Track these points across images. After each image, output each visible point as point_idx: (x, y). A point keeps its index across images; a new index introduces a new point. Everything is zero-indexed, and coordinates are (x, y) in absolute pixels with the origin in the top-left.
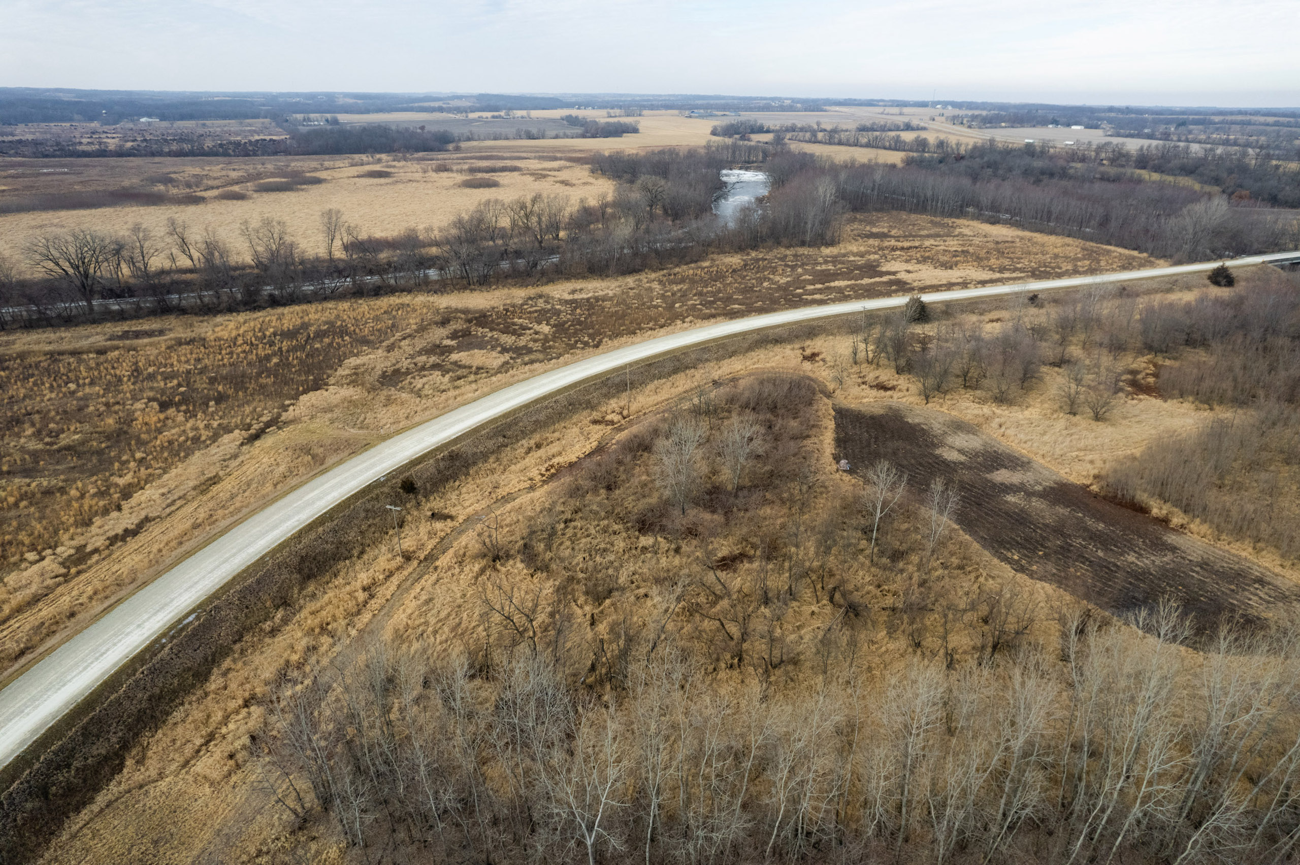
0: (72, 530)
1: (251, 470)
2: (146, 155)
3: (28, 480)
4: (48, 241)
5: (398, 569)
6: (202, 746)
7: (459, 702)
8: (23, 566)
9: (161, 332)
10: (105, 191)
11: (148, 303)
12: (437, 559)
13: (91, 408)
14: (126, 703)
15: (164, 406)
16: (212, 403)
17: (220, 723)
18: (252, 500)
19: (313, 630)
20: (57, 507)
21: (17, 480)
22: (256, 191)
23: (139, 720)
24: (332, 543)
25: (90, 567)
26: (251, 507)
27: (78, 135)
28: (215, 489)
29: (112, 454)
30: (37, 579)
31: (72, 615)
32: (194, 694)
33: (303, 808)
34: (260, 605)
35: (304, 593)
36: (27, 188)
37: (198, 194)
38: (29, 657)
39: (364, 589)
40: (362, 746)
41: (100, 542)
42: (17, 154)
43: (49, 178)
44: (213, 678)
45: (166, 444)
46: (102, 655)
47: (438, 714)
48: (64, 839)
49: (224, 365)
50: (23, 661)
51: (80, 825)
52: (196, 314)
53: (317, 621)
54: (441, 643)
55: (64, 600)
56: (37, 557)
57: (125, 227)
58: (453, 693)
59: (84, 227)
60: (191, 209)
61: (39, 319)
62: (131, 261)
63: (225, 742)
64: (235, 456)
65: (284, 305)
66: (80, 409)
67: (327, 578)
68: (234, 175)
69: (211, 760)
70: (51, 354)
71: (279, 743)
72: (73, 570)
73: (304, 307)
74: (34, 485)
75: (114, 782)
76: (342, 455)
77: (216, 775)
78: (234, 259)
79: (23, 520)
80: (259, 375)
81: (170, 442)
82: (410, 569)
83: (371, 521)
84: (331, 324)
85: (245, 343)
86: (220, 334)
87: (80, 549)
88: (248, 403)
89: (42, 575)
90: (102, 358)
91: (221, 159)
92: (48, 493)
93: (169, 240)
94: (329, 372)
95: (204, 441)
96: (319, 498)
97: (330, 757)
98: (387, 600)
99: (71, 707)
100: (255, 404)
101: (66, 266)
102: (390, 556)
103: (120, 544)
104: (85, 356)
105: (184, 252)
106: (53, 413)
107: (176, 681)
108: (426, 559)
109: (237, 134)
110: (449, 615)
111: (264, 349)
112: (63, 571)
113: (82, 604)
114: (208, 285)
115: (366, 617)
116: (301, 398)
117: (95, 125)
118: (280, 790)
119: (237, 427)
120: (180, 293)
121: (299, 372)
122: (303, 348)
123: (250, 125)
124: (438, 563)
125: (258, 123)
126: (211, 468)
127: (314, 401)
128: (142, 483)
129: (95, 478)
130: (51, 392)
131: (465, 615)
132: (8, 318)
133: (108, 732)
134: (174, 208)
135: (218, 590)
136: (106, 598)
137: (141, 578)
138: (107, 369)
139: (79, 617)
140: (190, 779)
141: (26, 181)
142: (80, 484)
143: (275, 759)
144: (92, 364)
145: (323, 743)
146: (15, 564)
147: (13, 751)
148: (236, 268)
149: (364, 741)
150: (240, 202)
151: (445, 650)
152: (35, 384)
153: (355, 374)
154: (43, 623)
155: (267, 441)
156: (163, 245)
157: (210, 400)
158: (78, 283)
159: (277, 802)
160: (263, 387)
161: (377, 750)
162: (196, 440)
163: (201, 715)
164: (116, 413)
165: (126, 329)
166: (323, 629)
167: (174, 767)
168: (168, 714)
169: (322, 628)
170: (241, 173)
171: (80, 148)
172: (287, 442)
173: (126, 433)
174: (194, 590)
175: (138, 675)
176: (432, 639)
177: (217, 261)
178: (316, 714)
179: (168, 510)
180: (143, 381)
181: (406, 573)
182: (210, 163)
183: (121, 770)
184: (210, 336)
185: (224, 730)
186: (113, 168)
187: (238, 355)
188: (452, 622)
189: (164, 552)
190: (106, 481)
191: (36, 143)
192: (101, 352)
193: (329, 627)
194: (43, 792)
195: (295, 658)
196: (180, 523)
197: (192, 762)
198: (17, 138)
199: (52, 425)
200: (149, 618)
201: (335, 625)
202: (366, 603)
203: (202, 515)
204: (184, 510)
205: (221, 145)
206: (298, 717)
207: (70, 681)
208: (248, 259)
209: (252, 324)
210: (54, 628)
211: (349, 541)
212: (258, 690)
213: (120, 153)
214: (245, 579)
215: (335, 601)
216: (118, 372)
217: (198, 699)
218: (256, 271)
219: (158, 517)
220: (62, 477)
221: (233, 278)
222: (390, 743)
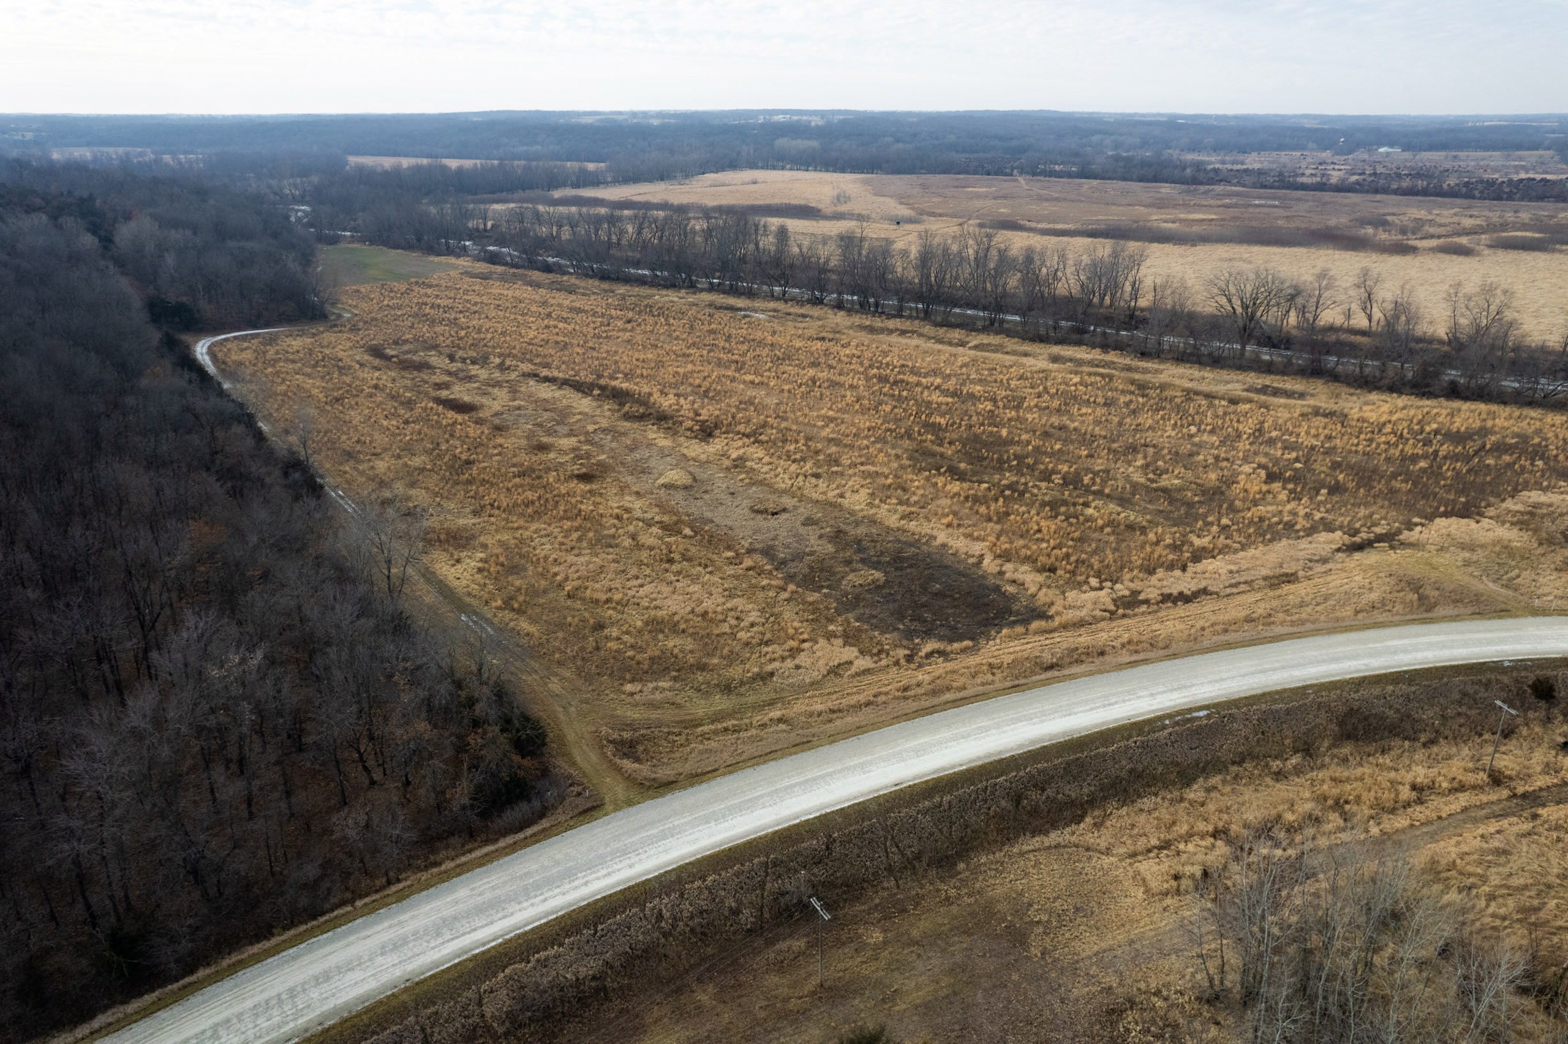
0: (1135, 572)
1: (1336, 582)
2: (1367, 192)
3: (1120, 509)
4: (1230, 275)
5: (1474, 787)
6: (1155, 847)
7: (1483, 1008)
8: (1085, 588)
9: (1302, 396)
10: (1306, 229)
11: (1301, 360)
12: (1544, 805)
13: (1201, 457)
14: (1110, 763)
15: (1271, 477)
16: (1324, 491)
17: (1181, 837)
18: (1323, 618)
19: (1325, 799)
20: (1132, 545)
21: (1111, 506)
22: (1490, 246)
23: (1113, 785)
24: (1398, 711)
25: (1135, 615)
26: (1317, 626)
27: (1303, 166)
28: (1286, 588)
29: (1201, 511)
30: (1089, 606)
31: (1102, 653)
32: (1171, 792)
33: (1222, 983)
34: (1278, 738)
35: (1335, 751)
36: (1234, 219)
37: (1410, 242)
38: (1054, 673)
39: (1414, 787)
40: (1320, 968)
41: (1153, 594)
42: (1239, 184)
43: (1258, 210)
44: (1195, 787)
45: (1256, 520)
46: (1109, 705)
47: (1443, 1000)
48: (1015, 850)
49: (1356, 452)
50: (1049, 674)
51: (1031, 848)
52: (1349, 384)
53: (1335, 791)
54: (1494, 916)
55: (1103, 635)
56: (1098, 585)
57: (1310, 272)
58: (1479, 991)
59: (1269, 266)
60: (1396, 260)
61: (1191, 354)
62: (1303, 310)
63: (1177, 859)
64: (1324, 561)
65: (1466, 399)
66: (1191, 455)
67: (1371, 748)
68: (1468, 222)
69: (1155, 868)
70: (1188, 391)
71: (1228, 897)
72: (1121, 611)
73: (1494, 407)
74: (1123, 515)
75: (1068, 829)
76: (1461, 610)
77: (1154, 884)
78: (1423, 328)
79: (1102, 545)
80: (1394, 476)
81: (1261, 519)
82: (1493, 797)
83: (1463, 709)
84: (1524, 438)
85: (1394, 433)
86: (1366, 415)
87: (1135, 593)
88: (1366, 505)
89: (1095, 604)
90: (1232, 408)
91: (1458, 201)
92: (1131, 527)
93: (1353, 293)
94: (1492, 499)
95: (1298, 531)
96: (1405, 651)
97: (1277, 950)
98: (1440, 818)
99: (1067, 738)
100: (1374, 508)
101: (1237, 304)
102: (1471, 765)
103: (1170, 604)
104: (1217, 402)
105: (1364, 309)
106: (1166, 451)
107: (1160, 769)
108: (1524, 796)
109: (1495, 170)
110: (1525, 887)
111: (1415, 446)
112: (1112, 608)
113: (1114, 647)
114: (1375, 354)
115: (1401, 822)
116: (1438, 520)
117: (1327, 155)
118: (1206, 946)
119: (1341, 528)
120: (1340, 355)
121: (1448, 488)
122: (1467, 459)
123: (1521, 159)
124: (1540, 811)
125: (1532, 156)
126: (1293, 564)
127: (1453, 530)
128: (1217, 551)
129: (1176, 529)
130: (1173, 429)
131: (1552, 903)
132: (1166, 347)
133: (1085, 780)
134: (1374, 256)
135: (1241, 699)
136: (1136, 652)
137: (1174, 647)
138: (1231, 421)
139: (1107, 658)
140: (1131, 874)
141: (1233, 212)
142: (1160, 530)
143: (1217, 911)
144: (1220, 412)
145: (1276, 931)
146: (1079, 583)
147: (1012, 749)
148: (1419, 340)
149: (1328, 964)
150: (1461, 259)
151: (1494, 928)
152: (1163, 418)
153: (1531, 514)
154: (1077, 649)
155: (1369, 558)
156: (1343, 297)
157: (1323, 487)
158: (1241, 323)
159: (1198, 956)
160: (1393, 491)
161: (1337, 985)
162: (1290, 526)
163: (1167, 816)
164: (1222, 469)
165: (1268, 383)
166: (1339, 805)
167: (1122, 850)
168: (1140, 796)
169: (1337, 803)
170: (1478, 222)
171: (1300, 180)
172: (1394, 568)
173: (1222, 493)
174: (1217, 686)
175: (1131, 742)
176: (1483, 903)
177: (1400, 327)
178: (1284, 893)
179: (1228, 591)
180: (1261, 444)
181: (1484, 798)
182: (1441, 206)
183: (1079, 823)
184: (1355, 414)
185: (1182, 846)
186: (1325, 204)
187: (1378, 445)
188: (1527, 899)
189: (1206, 633)
190: (1184, 536)
191: (1260, 172)
192: (1234, 401)
193: (1347, 807)
194: (1017, 799)
195: (1289, 817)
196: (1234, 609)
197: (1140, 858)
198: (1244, 167)
199: (1160, 463)
200: (1164, 692)
201: (1355, 808)
202: (1407, 805)
203: (1261, 610)
204: (1244, 597)
205: (1467, 184)
206: (1262, 884)
207: (1075, 713)
208: (1441, 331)
209: (1412, 412)
210: (1084, 657)
211: (1421, 720)
212: (1233, 827)
213: (1341, 188)
214: (1275, 701)
215: (1368, 781)
216: (1241, 427)
217: (1172, 800)
218: (1446, 348)
219: (1217, 593)
220: (1148, 517)
221: (1412, 352)
222: (1358, 989)
